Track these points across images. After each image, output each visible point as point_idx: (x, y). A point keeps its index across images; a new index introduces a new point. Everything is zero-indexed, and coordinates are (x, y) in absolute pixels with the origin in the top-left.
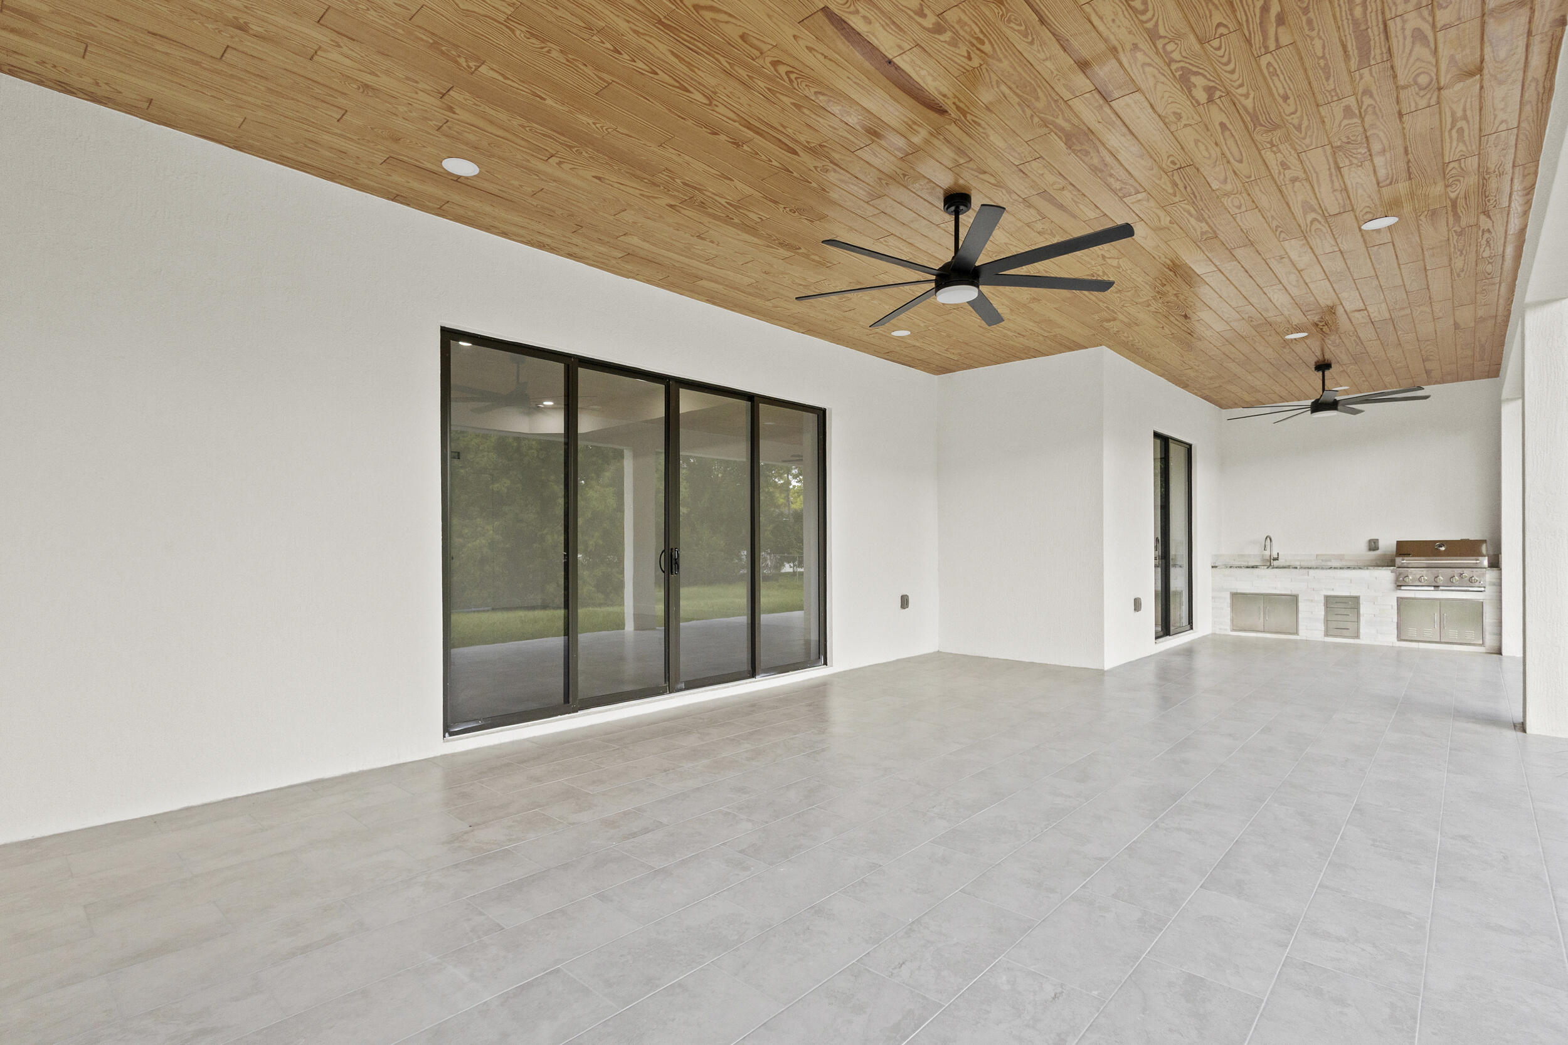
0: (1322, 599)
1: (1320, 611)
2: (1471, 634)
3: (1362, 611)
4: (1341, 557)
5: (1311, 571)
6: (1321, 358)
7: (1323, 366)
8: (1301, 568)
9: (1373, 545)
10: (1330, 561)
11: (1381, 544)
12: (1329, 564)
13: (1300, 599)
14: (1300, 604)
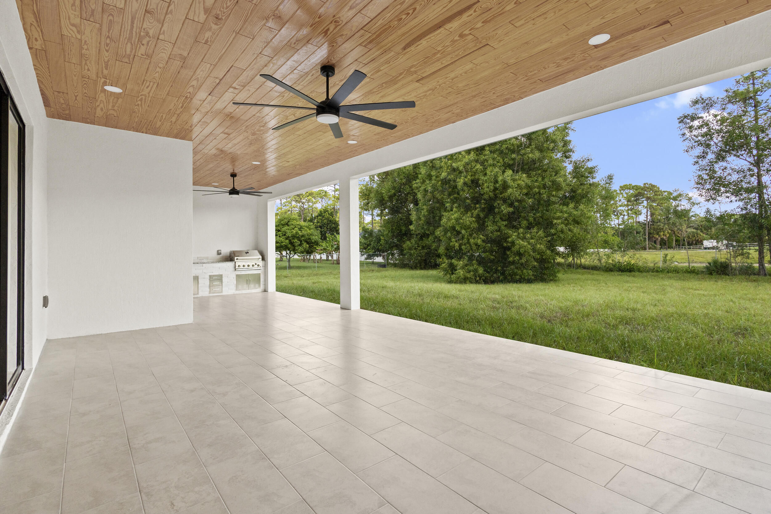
0: (208, 277)
1: (207, 282)
2: (257, 285)
3: (223, 281)
4: (207, 258)
5: (204, 264)
6: (232, 171)
7: (233, 175)
8: (200, 263)
9: (219, 253)
10: (203, 260)
11: (222, 252)
12: (203, 261)
13: (199, 278)
14: (199, 280)
